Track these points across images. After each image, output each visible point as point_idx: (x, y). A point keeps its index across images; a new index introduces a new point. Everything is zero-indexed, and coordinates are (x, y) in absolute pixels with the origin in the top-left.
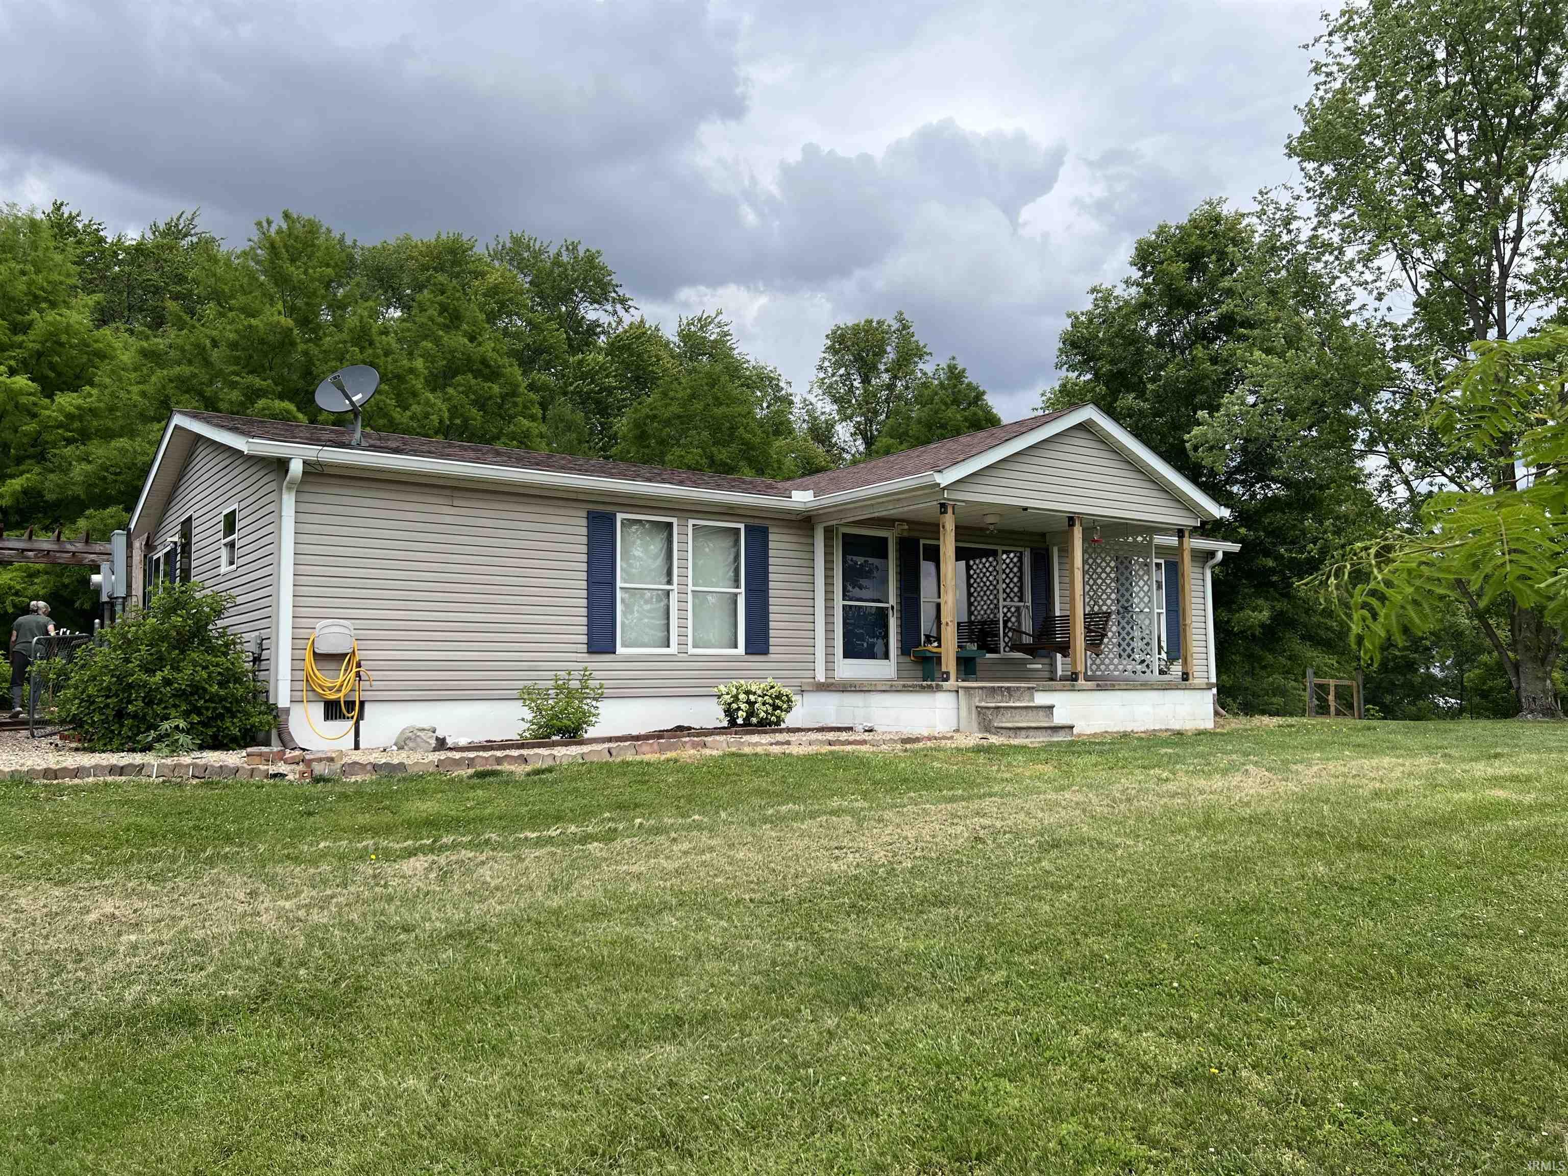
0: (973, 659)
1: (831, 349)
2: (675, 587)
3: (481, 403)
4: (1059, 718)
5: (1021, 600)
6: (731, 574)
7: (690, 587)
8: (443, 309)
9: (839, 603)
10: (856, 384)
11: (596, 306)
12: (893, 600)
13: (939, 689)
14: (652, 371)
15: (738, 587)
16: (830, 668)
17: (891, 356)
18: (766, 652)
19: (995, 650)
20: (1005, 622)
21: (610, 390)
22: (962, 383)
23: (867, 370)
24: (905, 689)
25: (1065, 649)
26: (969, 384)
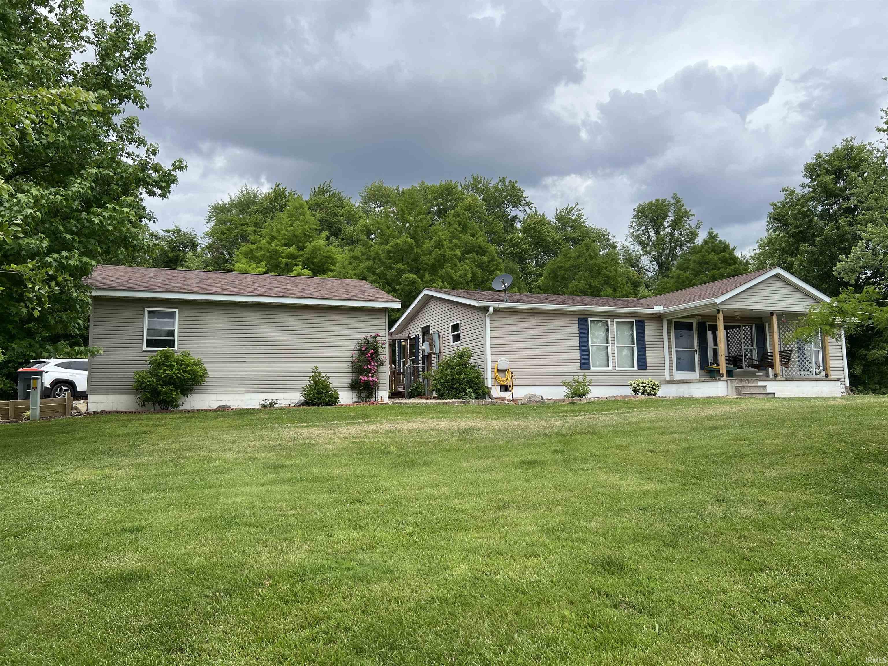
0: (732, 371)
1: (637, 216)
2: (610, 345)
3: (480, 265)
4: (769, 390)
5: (752, 346)
6: (630, 339)
7: (616, 345)
8: (460, 224)
9: (674, 349)
10: (651, 234)
11: (516, 208)
12: (696, 347)
13: (720, 380)
14: (546, 239)
15: (634, 344)
16: (671, 375)
17: (671, 218)
18: (646, 369)
19: (742, 368)
20: (745, 356)
21: (525, 251)
22: (716, 240)
23: (658, 227)
24: (705, 381)
25: (772, 366)
26: (720, 241)
